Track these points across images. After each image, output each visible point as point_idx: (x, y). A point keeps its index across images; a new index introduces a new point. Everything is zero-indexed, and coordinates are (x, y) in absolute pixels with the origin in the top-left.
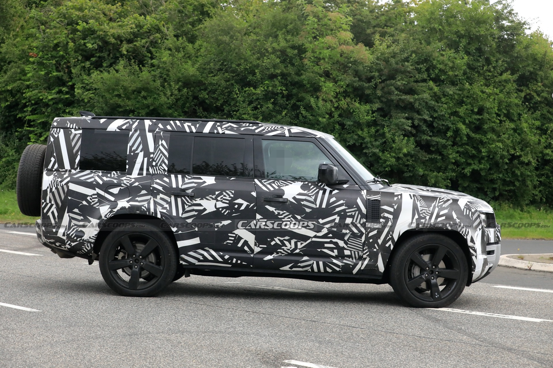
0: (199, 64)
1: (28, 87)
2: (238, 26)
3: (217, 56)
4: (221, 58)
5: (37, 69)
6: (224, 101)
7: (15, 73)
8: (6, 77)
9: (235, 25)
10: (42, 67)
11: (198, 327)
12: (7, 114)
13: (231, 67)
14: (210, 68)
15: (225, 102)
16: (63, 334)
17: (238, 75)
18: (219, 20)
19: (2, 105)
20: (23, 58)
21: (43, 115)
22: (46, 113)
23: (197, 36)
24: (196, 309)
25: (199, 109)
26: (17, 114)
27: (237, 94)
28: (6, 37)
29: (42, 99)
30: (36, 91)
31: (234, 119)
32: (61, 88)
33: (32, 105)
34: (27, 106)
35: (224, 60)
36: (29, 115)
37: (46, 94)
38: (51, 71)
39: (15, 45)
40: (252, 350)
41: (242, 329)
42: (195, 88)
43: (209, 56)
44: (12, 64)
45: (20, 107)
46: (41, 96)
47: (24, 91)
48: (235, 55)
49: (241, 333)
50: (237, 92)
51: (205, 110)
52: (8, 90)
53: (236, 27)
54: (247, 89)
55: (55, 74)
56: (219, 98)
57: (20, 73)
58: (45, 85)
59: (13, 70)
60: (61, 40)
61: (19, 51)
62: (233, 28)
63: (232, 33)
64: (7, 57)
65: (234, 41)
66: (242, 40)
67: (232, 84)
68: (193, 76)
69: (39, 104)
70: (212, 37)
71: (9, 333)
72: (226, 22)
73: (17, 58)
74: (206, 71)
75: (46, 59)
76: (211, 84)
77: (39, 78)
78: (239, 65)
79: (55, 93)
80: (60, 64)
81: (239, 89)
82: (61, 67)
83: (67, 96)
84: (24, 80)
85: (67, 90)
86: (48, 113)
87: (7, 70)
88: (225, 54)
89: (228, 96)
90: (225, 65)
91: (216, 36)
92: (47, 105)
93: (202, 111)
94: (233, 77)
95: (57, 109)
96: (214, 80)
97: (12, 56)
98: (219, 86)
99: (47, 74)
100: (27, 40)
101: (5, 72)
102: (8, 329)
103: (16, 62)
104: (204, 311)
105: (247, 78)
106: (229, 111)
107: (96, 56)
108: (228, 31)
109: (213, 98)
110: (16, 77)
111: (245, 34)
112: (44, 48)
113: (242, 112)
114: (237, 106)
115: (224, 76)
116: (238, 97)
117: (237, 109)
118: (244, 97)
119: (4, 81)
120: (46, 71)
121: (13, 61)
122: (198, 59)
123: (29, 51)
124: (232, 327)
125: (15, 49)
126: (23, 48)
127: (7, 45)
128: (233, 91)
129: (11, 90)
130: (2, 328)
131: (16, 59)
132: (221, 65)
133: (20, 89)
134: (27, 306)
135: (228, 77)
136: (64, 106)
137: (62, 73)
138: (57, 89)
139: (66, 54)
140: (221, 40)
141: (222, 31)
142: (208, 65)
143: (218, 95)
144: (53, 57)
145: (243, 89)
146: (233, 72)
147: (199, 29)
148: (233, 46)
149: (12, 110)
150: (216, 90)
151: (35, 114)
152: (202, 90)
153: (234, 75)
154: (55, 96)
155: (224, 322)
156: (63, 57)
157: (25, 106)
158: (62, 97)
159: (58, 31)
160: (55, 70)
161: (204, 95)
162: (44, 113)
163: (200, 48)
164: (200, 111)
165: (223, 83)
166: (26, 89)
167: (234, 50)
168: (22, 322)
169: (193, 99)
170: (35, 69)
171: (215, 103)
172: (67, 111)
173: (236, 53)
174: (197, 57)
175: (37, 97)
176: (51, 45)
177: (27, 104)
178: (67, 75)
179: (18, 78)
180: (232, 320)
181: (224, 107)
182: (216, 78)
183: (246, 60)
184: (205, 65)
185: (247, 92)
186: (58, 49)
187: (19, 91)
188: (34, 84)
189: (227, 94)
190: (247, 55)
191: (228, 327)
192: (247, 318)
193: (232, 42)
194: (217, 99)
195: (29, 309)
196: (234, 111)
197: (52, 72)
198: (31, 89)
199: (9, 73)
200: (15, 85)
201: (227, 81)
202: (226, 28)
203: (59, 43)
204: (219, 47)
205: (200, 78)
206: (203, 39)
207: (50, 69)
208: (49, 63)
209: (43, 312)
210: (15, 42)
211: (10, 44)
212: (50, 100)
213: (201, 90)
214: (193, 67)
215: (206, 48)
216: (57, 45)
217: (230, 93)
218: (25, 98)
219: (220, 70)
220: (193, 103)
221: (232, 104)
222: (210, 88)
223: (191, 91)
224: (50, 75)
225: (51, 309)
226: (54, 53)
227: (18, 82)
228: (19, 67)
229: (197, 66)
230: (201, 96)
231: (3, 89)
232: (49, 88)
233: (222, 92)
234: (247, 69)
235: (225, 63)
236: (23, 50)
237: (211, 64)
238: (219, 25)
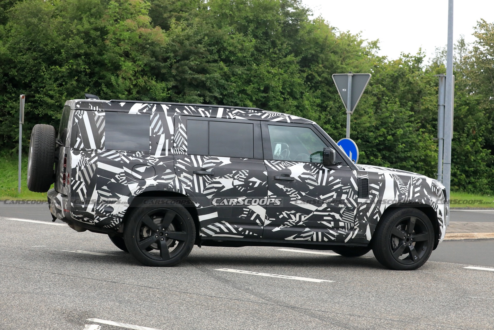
0: (9, 43)
2: (46, 9)
3: (26, 36)
4: (30, 38)
6: (32, 78)
9: (43, 8)
11: (8, 288)
13: (39, 47)
14: (19, 48)
15: (33, 79)
17: (45, 54)
18: (28, 3)
23: (8, 18)
24: (6, 271)
25: (9, 85)
27: (44, 72)
31: (41, 94)
35: (33, 41)
40: (58, 310)
41: (48, 290)
42: (5, 66)
43: (19, 36)
48: (42, 35)
49: (47, 294)
50: (44, 70)
51: (14, 86)
53: (44, 10)
54: (53, 67)
56: (27, 76)
62: (41, 11)
63: (40, 16)
65: (42, 23)
66: (49, 22)
67: (40, 63)
68: (4, 54)
70: (22, 19)
72: (35, 5)
74: (15, 50)
76: (20, 62)
78: (46, 45)
81: (45, 67)
88: (33, 35)
89: (36, 73)
90: (34, 45)
91: (26, 18)
93: (11, 87)
94: (41, 56)
96: (23, 58)
98: (28, 64)
104: (13, 273)
105: (54, 57)
106: (36, 88)
108: (37, 13)
109: (22, 75)
111: (52, 17)
113: (48, 89)
114: (44, 83)
115: (33, 55)
116: (45, 74)
117: (43, 85)
118: (50, 74)
122: (8, 39)
124: (39, 288)
128: (40, 69)
132: (29, 45)
135: (36, 56)
140: (30, 22)
141: (31, 13)
142: (18, 44)
143: (27, 72)
145: (49, 67)
146: (41, 51)
147: (10, 11)
148: (41, 27)
150: (25, 68)
152: (12, 67)
153: (42, 54)
155: (32, 283)
161: (13, 72)
163: (11, 29)
164: (10, 87)
165: (31, 62)
167: (42, 31)
169: (4, 76)
171: (24, 80)
173: (44, 34)
174: (8, 37)
180: (39, 281)
181: (32, 83)
182: (25, 57)
183: (52, 41)
184: (15, 44)
185: (53, 70)
189: (34, 72)
190: (54, 36)
191: (36, 288)
192: (53, 280)
193: (40, 23)
194: (26, 76)
196: (41, 87)
201: (35, 59)
202: (35, 11)
204: (28, 28)
205: (10, 57)
206: (14, 21)
213: (11, 68)
214: (4, 47)
215: (16, 29)
217: (38, 70)
219: (29, 49)
220: (3, 80)
221: (39, 81)
222: (19, 66)
223: (2, 69)
229: (7, 45)
230: (11, 73)
233: (30, 71)
234: (53, 48)
235: (34, 43)
237: (20, 44)
238: (28, 8)
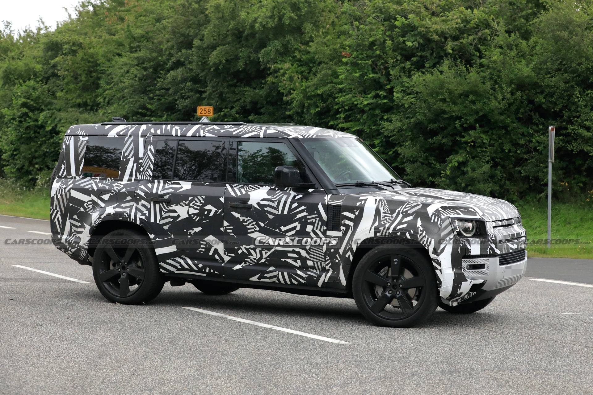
0: (534, 63)
1: (341, 91)
2: (578, 19)
3: (555, 54)
4: (560, 56)
5: (350, 71)
6: (563, 106)
7: (326, 75)
8: (316, 80)
9: (575, 19)
10: (356, 68)
11: (529, 364)
12: (318, 121)
13: (571, 67)
14: (547, 69)
15: (565, 107)
16: (374, 370)
17: (579, 76)
18: (556, 13)
19: (311, 111)
20: (334, 58)
21: (358, 123)
22: (361, 121)
23: (531, 32)
24: (527, 343)
25: (535, 115)
26: (329, 122)
27: (578, 97)
28: (315, 35)
29: (357, 104)
30: (350, 95)
31: (575, 125)
32: (378, 92)
33: (346, 111)
34: (340, 113)
35: (563, 59)
36: (343, 123)
37: (361, 99)
38: (366, 73)
39: (325, 44)
40: (590, 392)
41: (579, 367)
42: (530, 91)
43: (546, 54)
44: (323, 65)
45: (331, 113)
46: (355, 101)
47: (336, 96)
48: (574, 52)
49: (578, 372)
50: (578, 95)
51: (541, 116)
52: (318, 95)
53: (576, 21)
54: (589, 91)
55: (371, 76)
56: (558, 103)
57: (332, 75)
58: (360, 89)
59: (323, 72)
60: (378, 37)
61: (330, 50)
62: (572, 22)
63: (571, 28)
64: (316, 57)
65: (574, 37)
66: (583, 35)
67: (573, 87)
68: (528, 77)
69: (353, 109)
70: (549, 33)
71: (313, 368)
72: (564, 15)
73: (328, 58)
74: (542, 72)
75: (361, 59)
76: (548, 86)
77: (353, 80)
78: (580, 64)
79: (371, 97)
80: (376, 65)
81: (580, 92)
82: (378, 67)
83: (385, 101)
84: (336, 83)
85: (385, 94)
86: (363, 120)
87: (316, 72)
88: (564, 52)
89: (569, 99)
90: (564, 65)
91: (553, 31)
92: (362, 111)
93: (538, 117)
94: (573, 78)
95: (374, 116)
96: (551, 81)
97: (322, 56)
98: (558, 88)
99: (362, 76)
100: (339, 37)
101: (315, 75)
102: (311, 363)
103: (327, 63)
104: (537, 345)
105: (590, 79)
106: (569, 117)
107: (417, 56)
108: (567, 25)
109: (551, 102)
110: (327, 80)
111: (586, 29)
112: (358, 47)
113: (584, 119)
114: (578, 112)
115: (563, 77)
116: (579, 101)
117: (578, 114)
118: (586, 100)
119: (314, 85)
120: (361, 73)
121: (324, 62)
122: (533, 58)
123: (342, 50)
124: (568, 364)
125: (326, 48)
126: (335, 47)
127: (317, 43)
128: (574, 94)
129: (322, 95)
130: (306, 362)
131: (327, 60)
132: (559, 64)
133: (332, 93)
134: (335, 338)
135: (568, 78)
136: (381, 112)
137: (379, 75)
138: (373, 93)
139: (384, 53)
140: (558, 36)
141: (560, 25)
142: (544, 64)
143: (557, 99)
144: (368, 57)
145: (584, 92)
146: (573, 72)
147: (533, 24)
148: (572, 42)
149: (323, 117)
150: (554, 93)
151: (349, 122)
152: (538, 93)
153: (575, 75)
154: (371, 101)
155: (559, 358)
156: (379, 57)
157: (338, 112)
158: (380, 102)
159: (374, 27)
160: (371, 72)
161: (540, 99)
162: (359, 120)
163: (536, 46)
164: (536, 117)
165: (562, 85)
166: (339, 93)
167: (574, 47)
168: (329, 356)
169: (528, 104)
170: (348, 71)
171: (553, 108)
172: (385, 117)
173: (576, 51)
174: (532, 55)
175: (351, 102)
176: (367, 43)
177: (340, 110)
178: (384, 77)
179: (329, 81)
180: (568, 357)
181: (564, 112)
182: (554, 79)
183: (587, 59)
184: (541, 64)
185: (589, 95)
186: (375, 48)
187: (331, 95)
188: (347, 87)
189: (566, 98)
190: (589, 53)
191: (563, 364)
192: (586, 355)
193: (572, 37)
194: (555, 104)
195: (336, 341)
196: (574, 117)
197: (368, 74)
198: (344, 94)
199: (319, 76)
200: (326, 88)
201: (566, 83)
202: (564, 23)
203: (375, 41)
204: (556, 44)
205: (535, 80)
206: (538, 35)
207: (365, 71)
208: (365, 64)
209: (353, 345)
210: (326, 40)
211: (320, 42)
212: (365, 106)
213: (536, 93)
214: (528, 67)
215: (542, 45)
216: (373, 44)
217: (570, 96)
218: (337, 104)
219: (558, 70)
220: (528, 108)
221: (572, 109)
222: (547, 91)
223: (526, 95)
224: (366, 77)
225: (362, 342)
226: (370, 52)
227: (329, 85)
228: (330, 69)
229: (531, 66)
230: (537, 100)
231: (313, 93)
232: (365, 92)
233: (561, 97)
234: (589, 68)
235: (564, 62)
236: (335, 49)
237: (548, 64)
238: (556, 19)
